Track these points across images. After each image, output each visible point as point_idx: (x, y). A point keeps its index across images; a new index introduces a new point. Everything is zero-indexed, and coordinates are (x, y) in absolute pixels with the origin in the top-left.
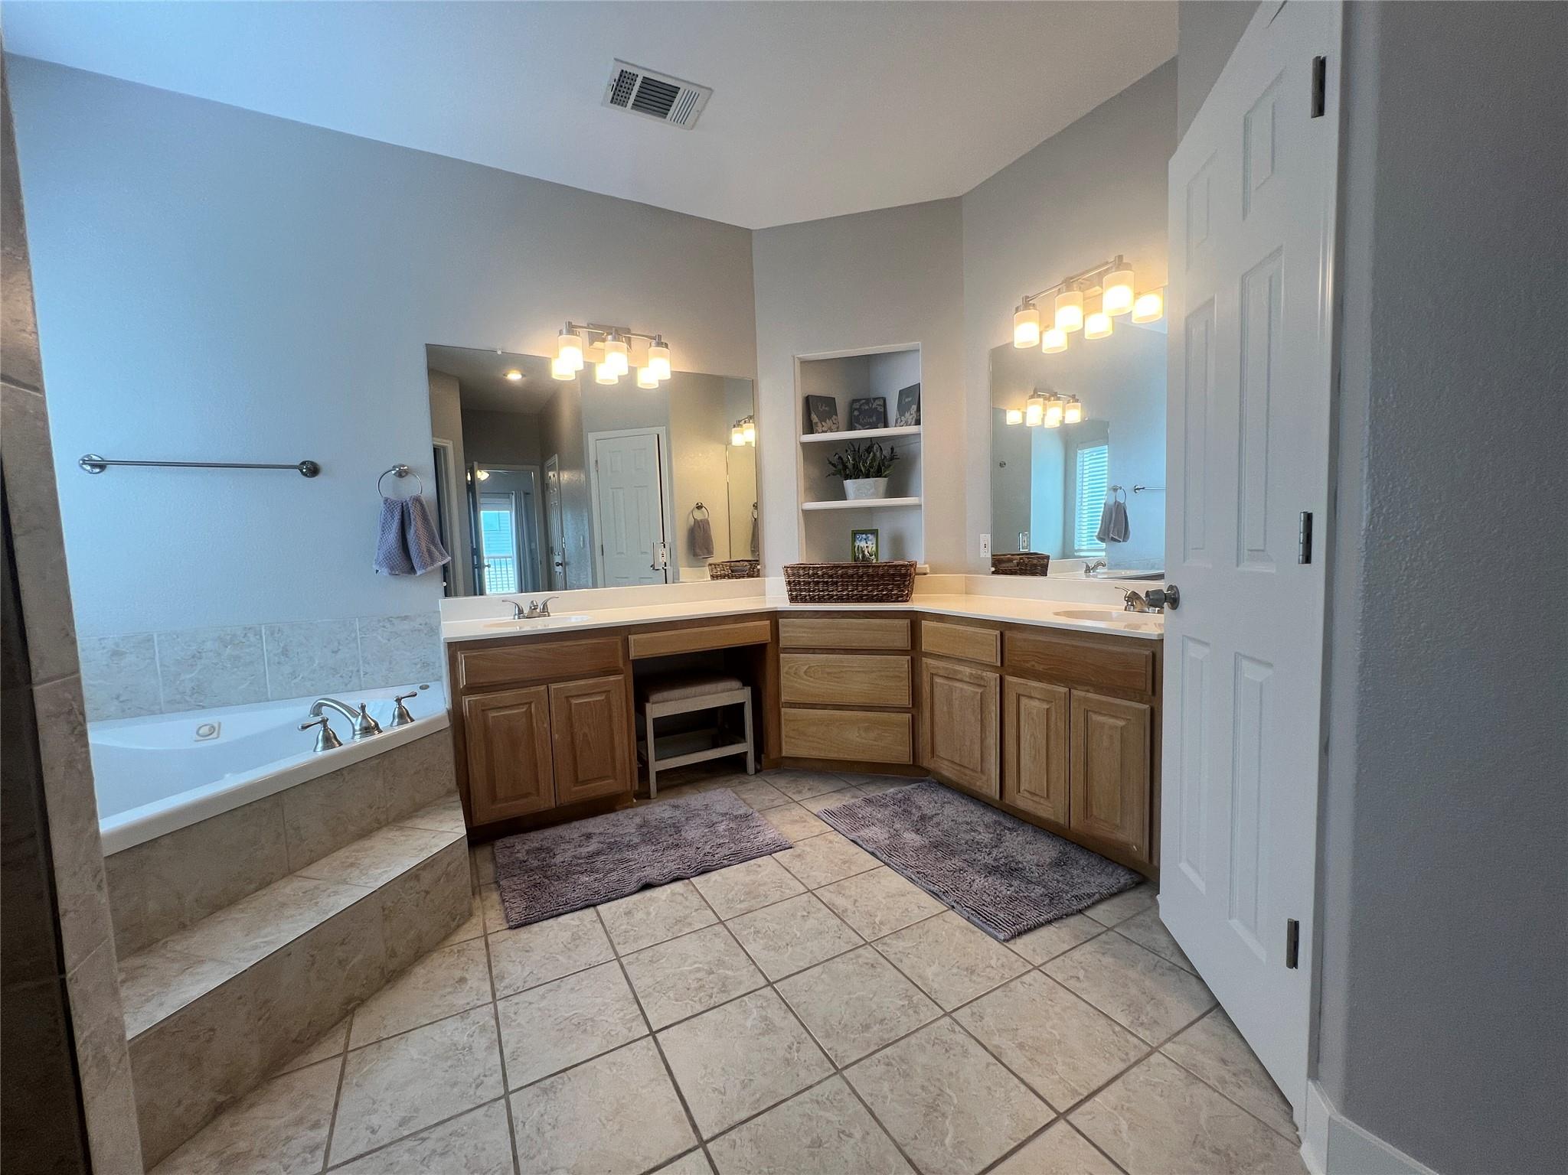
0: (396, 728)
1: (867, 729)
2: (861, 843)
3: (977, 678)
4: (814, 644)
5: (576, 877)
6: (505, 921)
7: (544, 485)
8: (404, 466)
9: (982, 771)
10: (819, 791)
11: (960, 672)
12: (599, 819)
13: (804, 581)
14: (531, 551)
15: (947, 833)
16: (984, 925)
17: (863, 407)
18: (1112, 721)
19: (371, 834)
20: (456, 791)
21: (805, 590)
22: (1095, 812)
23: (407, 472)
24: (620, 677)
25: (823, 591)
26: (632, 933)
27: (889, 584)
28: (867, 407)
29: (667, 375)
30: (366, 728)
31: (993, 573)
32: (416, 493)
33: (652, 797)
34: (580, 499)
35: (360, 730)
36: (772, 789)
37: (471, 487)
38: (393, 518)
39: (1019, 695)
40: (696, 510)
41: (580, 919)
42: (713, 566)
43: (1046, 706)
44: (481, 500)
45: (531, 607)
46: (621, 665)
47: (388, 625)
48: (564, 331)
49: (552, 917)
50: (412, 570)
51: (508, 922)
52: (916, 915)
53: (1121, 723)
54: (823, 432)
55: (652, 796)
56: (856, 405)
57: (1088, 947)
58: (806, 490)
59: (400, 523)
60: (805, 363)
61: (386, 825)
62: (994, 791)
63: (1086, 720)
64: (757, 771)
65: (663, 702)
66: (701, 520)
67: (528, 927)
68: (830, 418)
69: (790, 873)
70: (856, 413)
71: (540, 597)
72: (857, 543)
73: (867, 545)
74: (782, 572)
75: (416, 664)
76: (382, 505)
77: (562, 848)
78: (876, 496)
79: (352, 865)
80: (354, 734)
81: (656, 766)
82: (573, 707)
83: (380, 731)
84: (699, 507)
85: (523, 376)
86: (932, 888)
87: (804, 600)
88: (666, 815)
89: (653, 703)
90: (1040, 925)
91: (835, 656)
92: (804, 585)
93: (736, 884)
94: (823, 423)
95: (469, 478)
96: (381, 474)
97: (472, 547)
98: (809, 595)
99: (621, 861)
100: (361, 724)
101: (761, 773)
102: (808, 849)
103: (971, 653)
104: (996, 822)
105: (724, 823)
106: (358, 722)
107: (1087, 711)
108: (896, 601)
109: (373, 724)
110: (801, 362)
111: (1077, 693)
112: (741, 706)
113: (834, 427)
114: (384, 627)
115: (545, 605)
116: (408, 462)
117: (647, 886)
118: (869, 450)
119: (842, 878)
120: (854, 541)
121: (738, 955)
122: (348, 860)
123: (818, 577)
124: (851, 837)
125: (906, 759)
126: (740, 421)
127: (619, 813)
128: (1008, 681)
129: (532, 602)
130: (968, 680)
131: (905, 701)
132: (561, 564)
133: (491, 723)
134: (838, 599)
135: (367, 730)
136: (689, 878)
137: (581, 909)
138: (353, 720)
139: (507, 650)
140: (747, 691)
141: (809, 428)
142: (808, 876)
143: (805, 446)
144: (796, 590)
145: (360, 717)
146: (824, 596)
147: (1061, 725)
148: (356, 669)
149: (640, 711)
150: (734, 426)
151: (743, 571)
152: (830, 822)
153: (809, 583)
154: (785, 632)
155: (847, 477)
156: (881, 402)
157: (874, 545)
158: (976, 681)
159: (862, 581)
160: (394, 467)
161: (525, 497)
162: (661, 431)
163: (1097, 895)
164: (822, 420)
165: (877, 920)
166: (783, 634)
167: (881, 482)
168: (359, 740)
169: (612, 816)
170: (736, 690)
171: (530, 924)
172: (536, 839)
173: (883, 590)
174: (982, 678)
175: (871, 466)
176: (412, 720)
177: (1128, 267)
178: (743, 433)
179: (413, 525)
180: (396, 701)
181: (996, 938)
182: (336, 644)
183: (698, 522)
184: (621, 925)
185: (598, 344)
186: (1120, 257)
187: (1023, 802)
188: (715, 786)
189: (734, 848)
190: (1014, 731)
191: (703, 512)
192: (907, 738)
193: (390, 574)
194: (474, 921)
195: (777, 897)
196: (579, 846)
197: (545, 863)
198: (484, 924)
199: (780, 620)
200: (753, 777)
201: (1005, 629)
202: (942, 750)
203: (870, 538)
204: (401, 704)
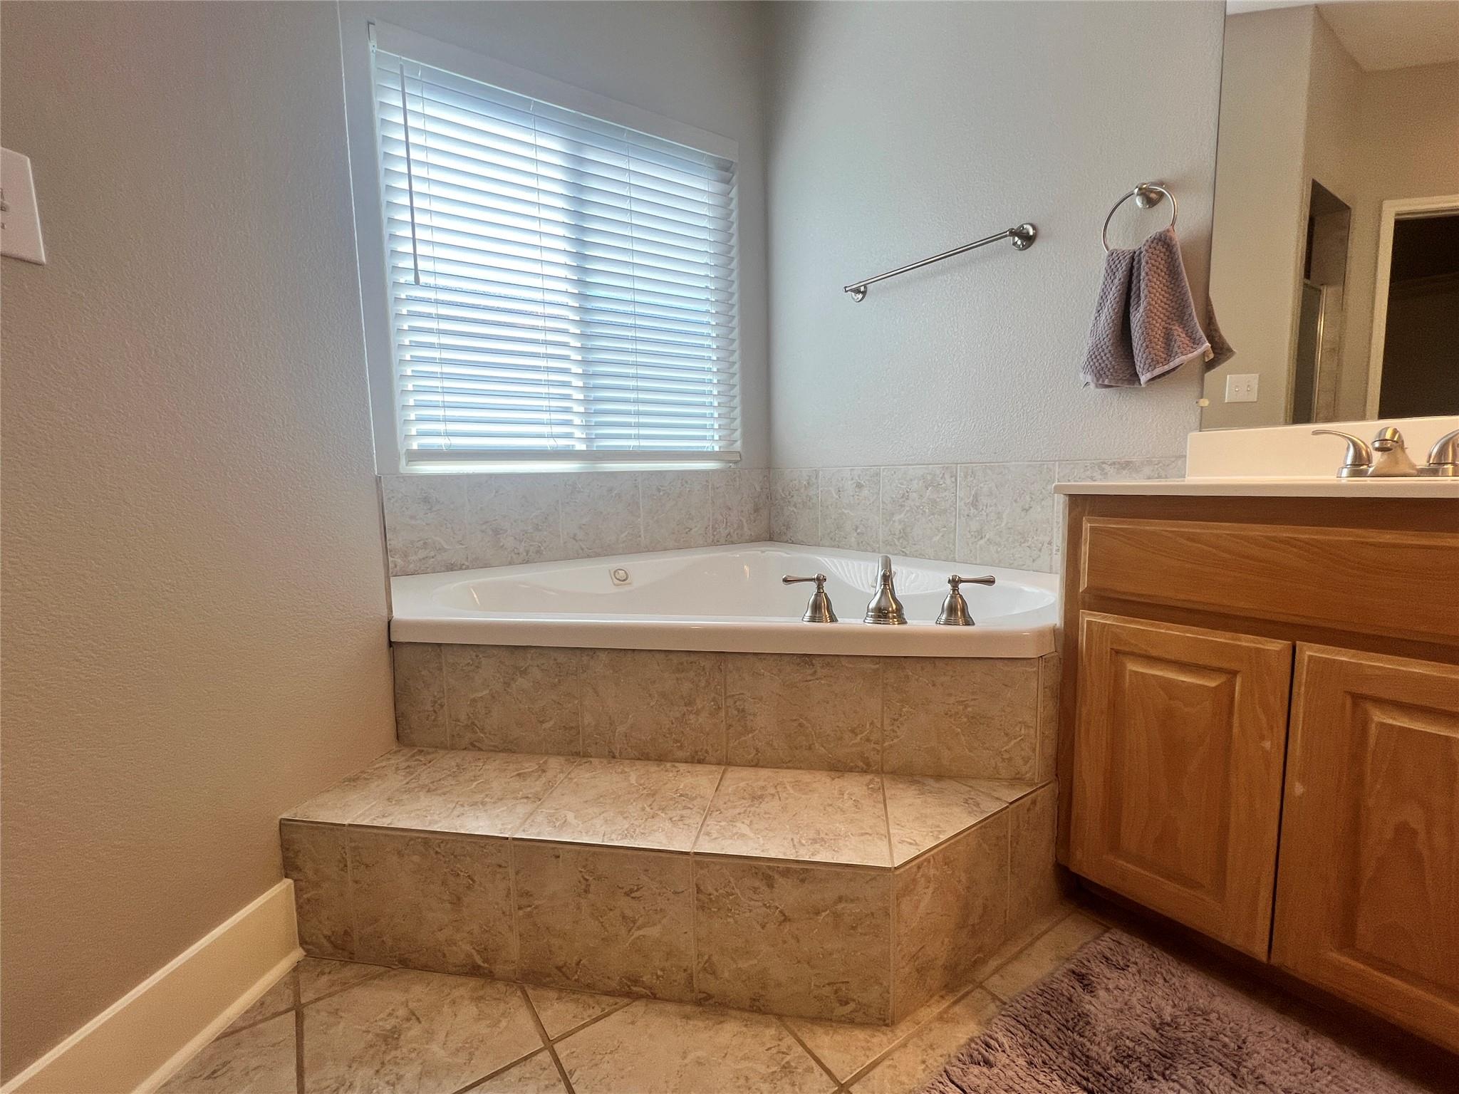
0: (937, 625)
19: (845, 774)
30: (882, 611)
35: (872, 609)
38: (1113, 283)
47: (1097, 474)
50: (1133, 375)
59: (1122, 291)
76: (1104, 265)
80: (860, 613)
82: (1373, 730)
83: (901, 621)
109: (894, 605)
114: (1092, 478)
133: (1128, 685)
168: (869, 625)
179: (1143, 291)
180: (951, 581)
204: (958, 590)
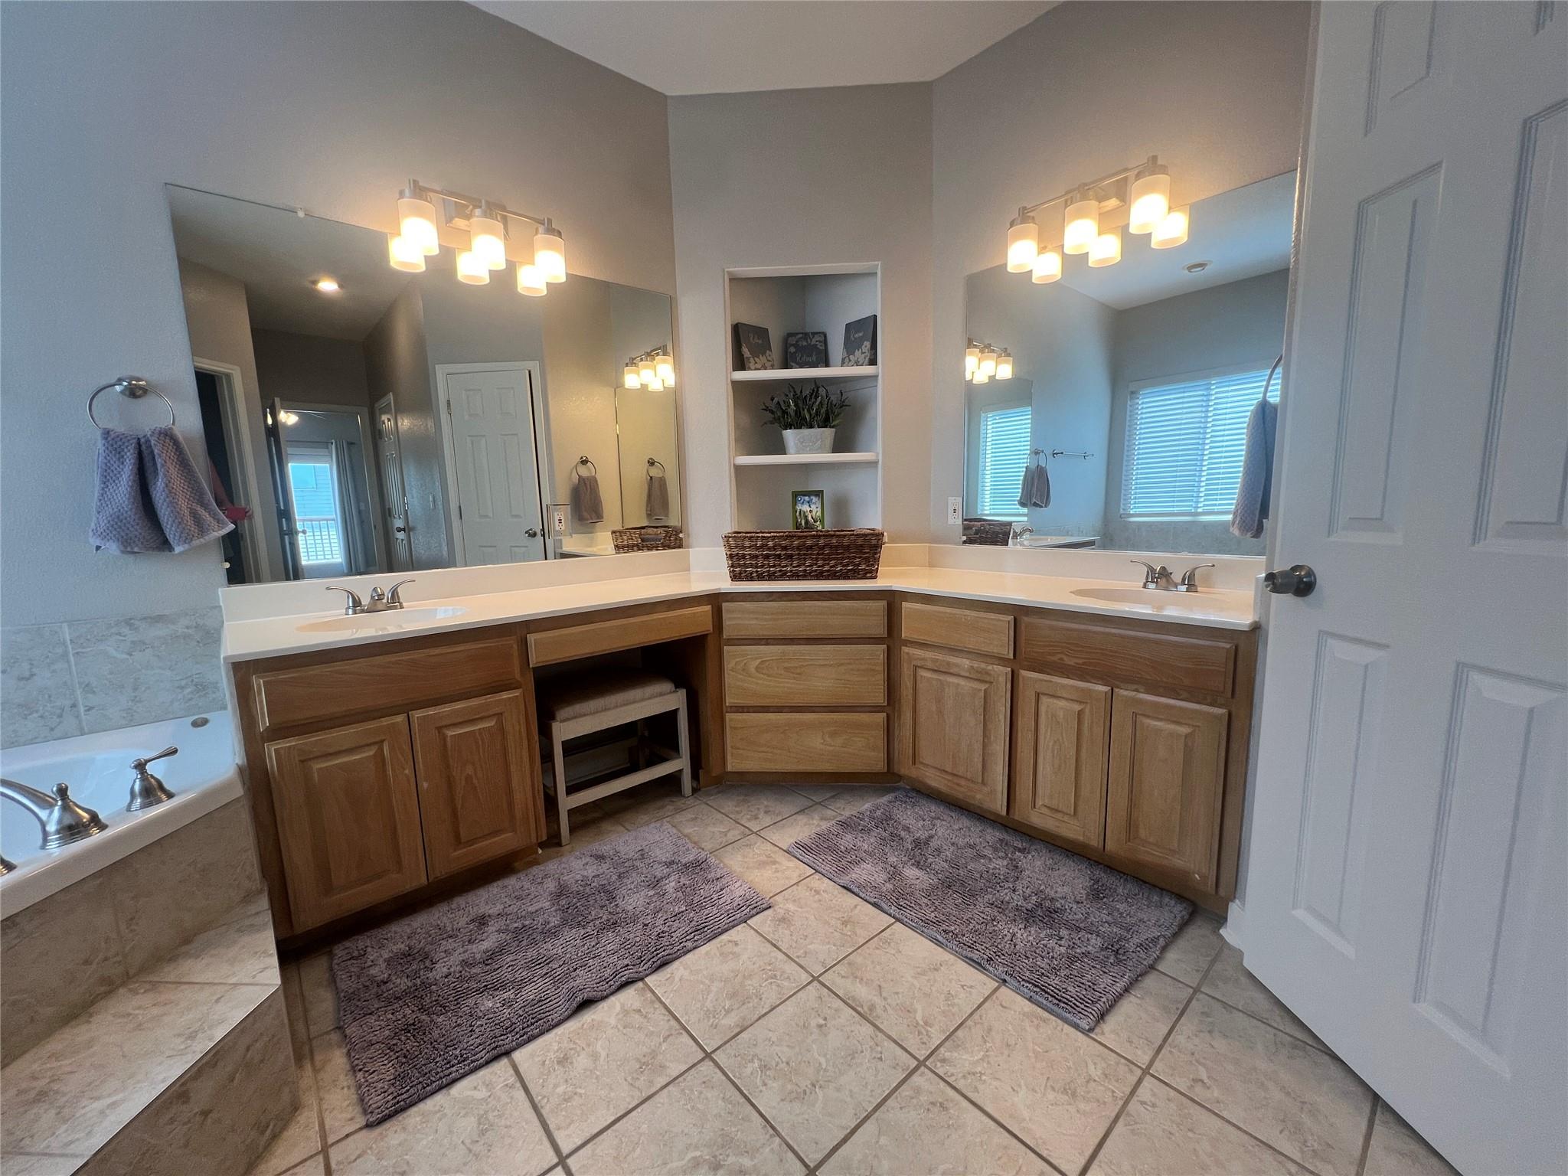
0: (140, 813)
1: (833, 734)
2: (856, 890)
3: (980, 672)
4: (767, 633)
5: (471, 1002)
6: (358, 1109)
7: (376, 434)
8: (138, 379)
9: (983, 783)
10: (779, 814)
11: (956, 665)
12: (495, 889)
13: (749, 554)
14: (360, 512)
15: (955, 865)
16: (1055, 1008)
17: (800, 343)
18: (1172, 727)
19: (91, 1010)
20: (261, 892)
21: (752, 565)
22: (1142, 833)
23: (145, 391)
24: (516, 693)
25: (774, 566)
26: (576, 1101)
27: (855, 558)
28: (805, 343)
29: (561, 277)
30: (70, 828)
31: (965, 542)
32: (164, 423)
33: (563, 844)
34: (427, 451)
35: (58, 832)
36: (719, 816)
37: (273, 432)
38: (121, 459)
39: (1038, 694)
40: (580, 465)
41: (489, 1085)
42: (618, 534)
43: (1077, 707)
44: (288, 450)
45: (372, 597)
46: (518, 676)
47: (126, 630)
48: (407, 192)
49: (441, 1088)
50: (165, 545)
51: (365, 1112)
52: (965, 1003)
53: (1183, 730)
54: (756, 369)
55: (564, 842)
56: (792, 340)
57: (1187, 1026)
58: (736, 440)
59: (135, 470)
60: (735, 280)
61: (123, 984)
62: (999, 805)
63: (1135, 724)
64: (695, 791)
65: (575, 717)
66: (588, 478)
67: (400, 1117)
68: (764, 354)
69: (780, 950)
70: (792, 350)
71: (384, 581)
72: (799, 507)
73: (811, 509)
74: (722, 542)
75: (182, 688)
76: (100, 443)
77: (443, 948)
78: (821, 450)
79: (42, 1096)
80: (45, 840)
81: (567, 803)
82: (448, 739)
83: (103, 827)
84: (584, 462)
85: (341, 286)
86: (970, 955)
87: (750, 578)
88: (590, 871)
89: (563, 721)
90: (1119, 997)
91: (795, 647)
92: (750, 559)
93: (712, 980)
94: (756, 358)
95: (270, 421)
96: (95, 389)
97: (278, 507)
98: (757, 572)
99: (537, 962)
100: (60, 821)
101: (700, 793)
102: (791, 907)
103: (972, 642)
104: (1002, 841)
105: (672, 878)
106: (53, 818)
107: (1135, 714)
108: (864, 577)
109: (86, 816)
110: (731, 280)
111: (1123, 693)
112: (673, 715)
113: (768, 364)
114: (119, 634)
115: (394, 593)
116: (147, 374)
117: (586, 1004)
118: (815, 394)
119: (850, 950)
120: (795, 503)
121: (746, 1119)
122: (35, 1084)
123: (769, 549)
124: (842, 882)
125: (880, 766)
126: (634, 359)
127: (522, 875)
128: (1023, 677)
129: (375, 589)
130: (967, 674)
131: (880, 699)
132: (404, 530)
133: (316, 779)
134: (792, 576)
135: (72, 830)
136: (642, 979)
137: (488, 1063)
138: (43, 814)
139: (339, 666)
140: (682, 694)
141: (740, 364)
142: (806, 953)
143: (736, 385)
144: (740, 565)
145: (56, 809)
146: (775, 572)
147: (1099, 731)
148: (68, 703)
149: (545, 732)
150: (627, 365)
151: (656, 540)
152: (805, 860)
153: (757, 557)
154: (730, 619)
155: (789, 426)
156: (822, 339)
157: (819, 509)
158: (979, 676)
159: (822, 554)
160: (119, 381)
161: (349, 450)
162: (534, 366)
163: (1161, 939)
164: (755, 354)
165: (919, 1017)
166: (728, 621)
167: (827, 434)
168: (57, 851)
169: (512, 882)
170: (668, 694)
171: (403, 1110)
172: (400, 935)
173: (848, 565)
174: (987, 673)
175: (817, 413)
176: (170, 796)
177: (1163, 169)
178: (639, 375)
179: (161, 474)
180: (136, 767)
181: (1076, 1027)
182: (26, 666)
183: (584, 479)
184: (556, 1086)
185: (460, 223)
186: (1155, 158)
187: (1039, 819)
188: (646, 818)
189: (697, 919)
190: (1030, 736)
191: (589, 469)
192: (881, 743)
193: (123, 552)
194: (302, 1118)
195: (771, 997)
196: (469, 941)
197: (418, 981)
198: (322, 1125)
199: (724, 604)
200: (690, 801)
201: (1019, 613)
202: (927, 755)
203: (814, 501)
204: (146, 772)
